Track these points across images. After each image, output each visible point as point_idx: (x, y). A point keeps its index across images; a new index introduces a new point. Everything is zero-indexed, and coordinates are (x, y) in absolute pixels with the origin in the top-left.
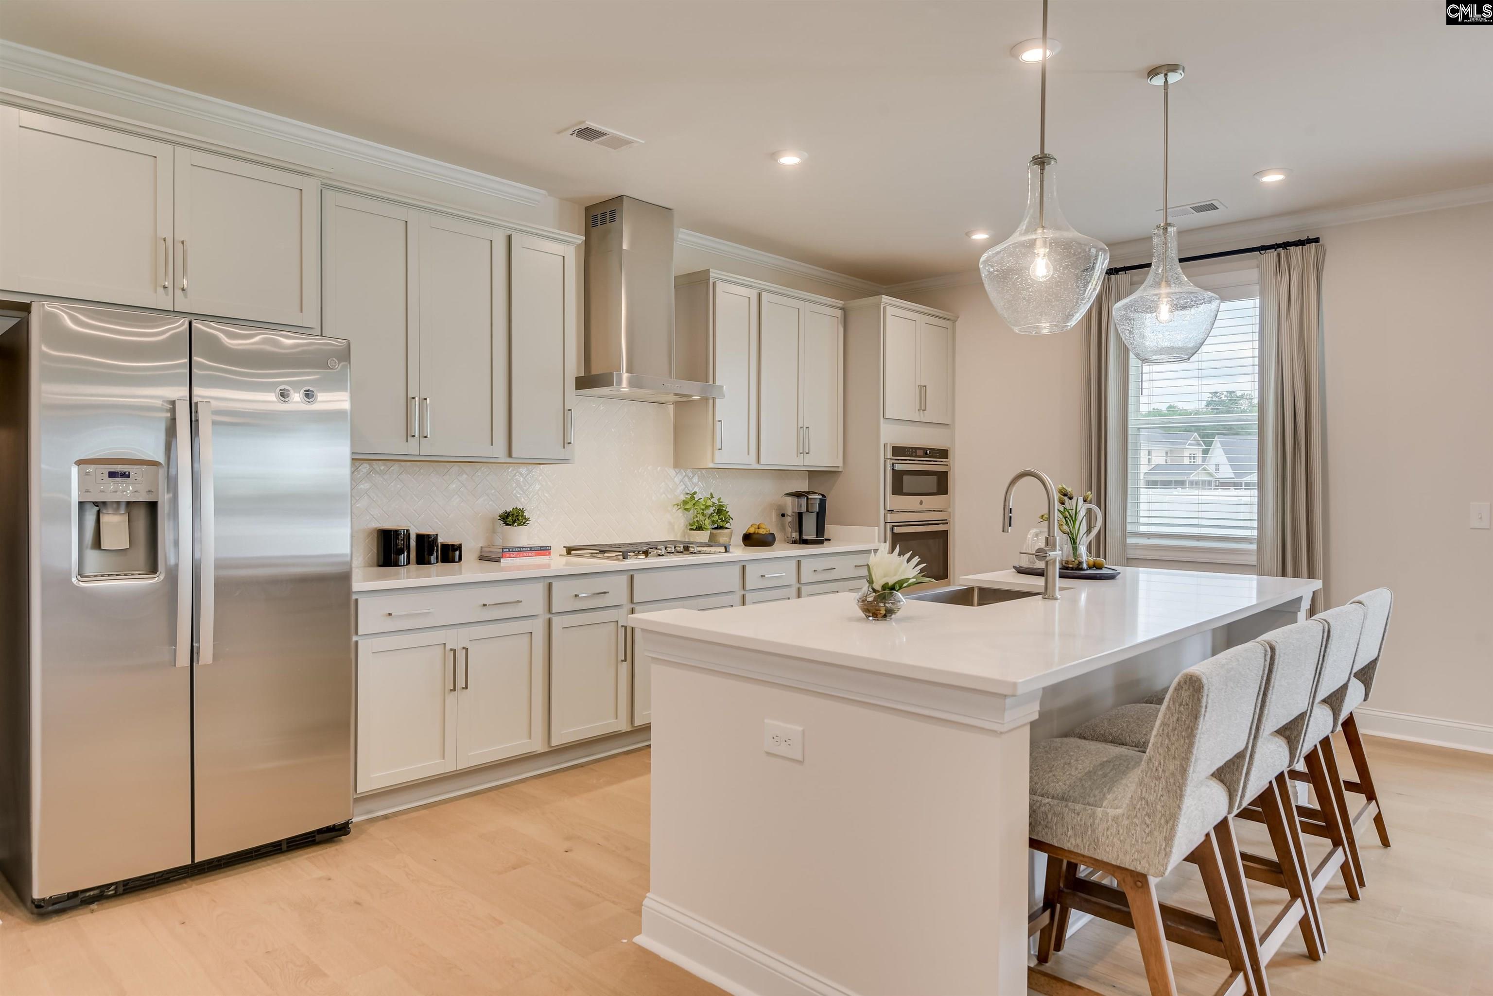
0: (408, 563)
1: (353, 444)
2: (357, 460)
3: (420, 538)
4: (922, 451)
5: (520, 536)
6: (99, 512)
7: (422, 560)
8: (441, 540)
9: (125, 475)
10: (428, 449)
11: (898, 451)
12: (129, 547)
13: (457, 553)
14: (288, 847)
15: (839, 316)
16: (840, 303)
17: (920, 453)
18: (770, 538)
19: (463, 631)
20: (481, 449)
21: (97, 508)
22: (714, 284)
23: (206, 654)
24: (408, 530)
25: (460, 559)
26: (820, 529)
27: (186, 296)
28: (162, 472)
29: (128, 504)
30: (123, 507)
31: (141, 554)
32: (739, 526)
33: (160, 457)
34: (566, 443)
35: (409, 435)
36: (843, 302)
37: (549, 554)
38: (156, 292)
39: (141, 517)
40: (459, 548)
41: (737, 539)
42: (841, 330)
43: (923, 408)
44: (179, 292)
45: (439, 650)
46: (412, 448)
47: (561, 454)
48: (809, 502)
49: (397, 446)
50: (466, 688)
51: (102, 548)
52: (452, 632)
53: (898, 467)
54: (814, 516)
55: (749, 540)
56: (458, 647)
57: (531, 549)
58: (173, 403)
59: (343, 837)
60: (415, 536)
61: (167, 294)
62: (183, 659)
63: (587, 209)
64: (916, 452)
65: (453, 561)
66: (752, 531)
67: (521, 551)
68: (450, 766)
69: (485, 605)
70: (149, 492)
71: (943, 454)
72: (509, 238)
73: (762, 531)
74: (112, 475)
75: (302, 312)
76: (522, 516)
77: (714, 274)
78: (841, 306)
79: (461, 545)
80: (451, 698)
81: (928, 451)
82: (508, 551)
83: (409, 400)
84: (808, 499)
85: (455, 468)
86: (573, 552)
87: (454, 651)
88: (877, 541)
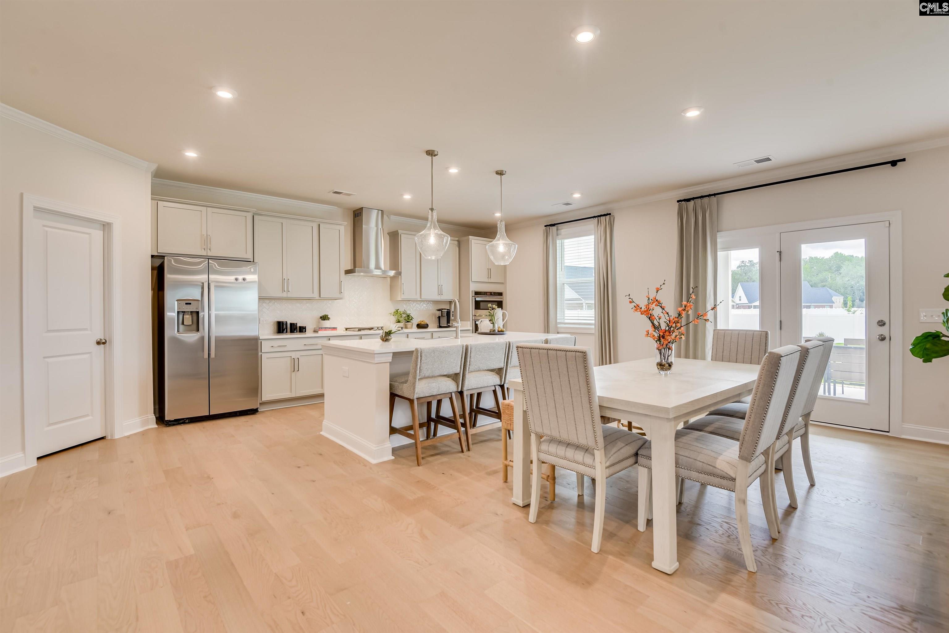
0: (287, 332)
1: (259, 294)
2: (261, 299)
3: (291, 324)
4: (489, 293)
5: (326, 324)
6: (183, 315)
7: (292, 331)
8: (298, 326)
9: (190, 304)
10: (289, 295)
11: (477, 293)
12: (191, 324)
13: (304, 330)
14: (239, 414)
15: (456, 244)
16: (457, 239)
17: (489, 294)
18: (426, 326)
19: (297, 352)
20: (310, 295)
21: (183, 313)
22: (401, 235)
23: (213, 355)
24: (286, 322)
25: (305, 331)
26: (448, 322)
27: (211, 251)
28: (200, 302)
29: (191, 312)
30: (190, 312)
31: (195, 326)
32: (415, 322)
33: (200, 299)
34: (341, 292)
35: (283, 291)
36: (458, 239)
37: (337, 330)
38: (202, 250)
39: (195, 315)
40: (305, 328)
41: (415, 326)
42: (457, 249)
43: (489, 277)
44: (208, 250)
45: (289, 358)
46: (285, 295)
47: (339, 296)
48: (443, 312)
49: (279, 294)
50: (298, 371)
51: (184, 324)
52: (294, 353)
53: (477, 299)
54: (446, 318)
55: (419, 326)
56: (296, 357)
57: (330, 328)
58: (203, 283)
59: (257, 413)
60: (289, 324)
61: (205, 251)
62: (206, 356)
63: (354, 211)
64: (486, 294)
65: (303, 332)
66: (419, 323)
67: (326, 329)
68: (293, 395)
69: (305, 345)
70: (197, 308)
71: (500, 294)
72: (319, 225)
73: (422, 323)
74: (186, 304)
75: (246, 253)
76: (327, 317)
77: (400, 232)
78: (457, 240)
79: (306, 327)
80: (293, 374)
81: (492, 293)
82: (321, 329)
83: (283, 280)
84: (442, 311)
85: (305, 301)
86: (348, 330)
87: (294, 359)
88: (469, 326)
